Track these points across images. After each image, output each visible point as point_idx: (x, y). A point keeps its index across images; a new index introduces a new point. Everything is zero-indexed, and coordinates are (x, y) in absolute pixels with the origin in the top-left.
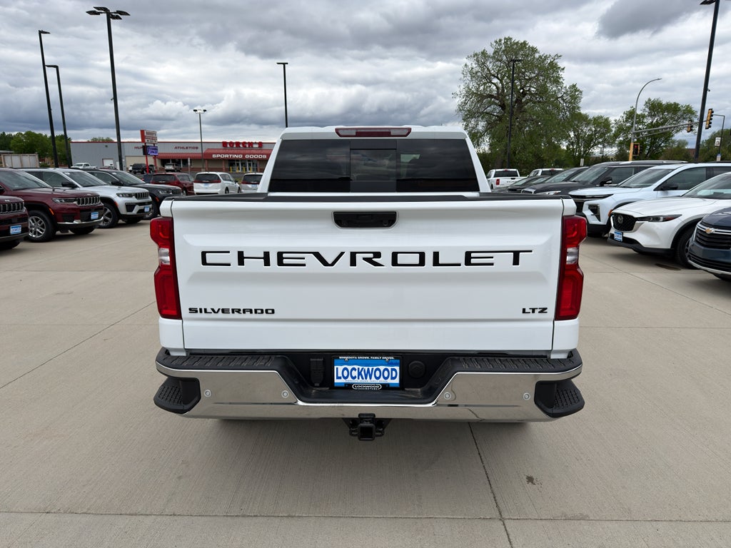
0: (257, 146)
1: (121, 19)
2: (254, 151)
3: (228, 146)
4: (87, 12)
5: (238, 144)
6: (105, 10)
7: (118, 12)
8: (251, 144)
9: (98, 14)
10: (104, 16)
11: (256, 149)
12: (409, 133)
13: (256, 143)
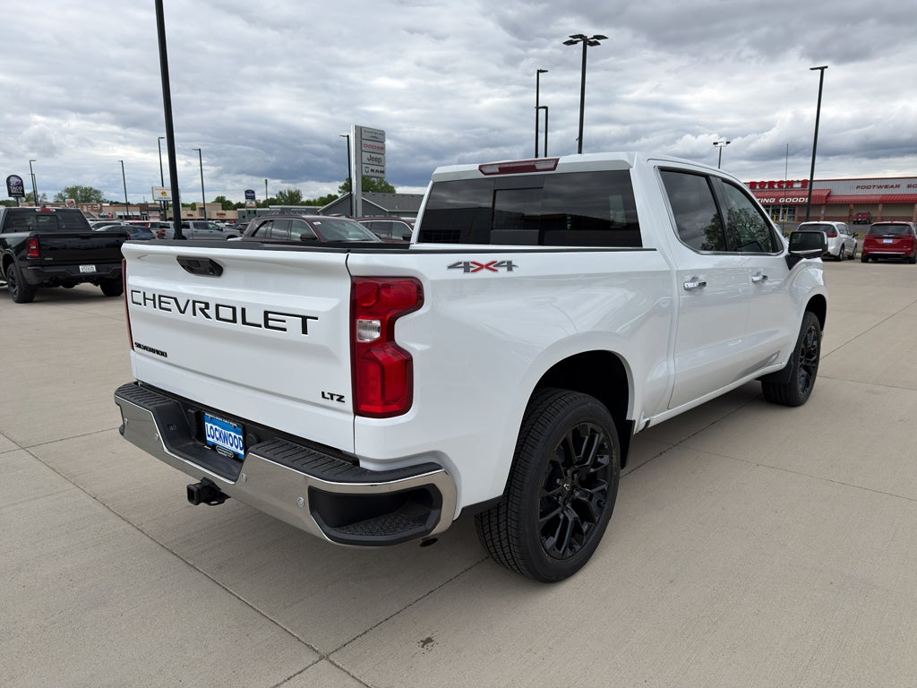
0: (799, 185)
1: (599, 44)
2: (793, 193)
3: (758, 187)
4: (564, 43)
5: (771, 184)
6: (581, 36)
7: (596, 37)
8: (790, 183)
9: (576, 42)
10: (581, 44)
11: (797, 190)
12: (556, 165)
13: (798, 181)
